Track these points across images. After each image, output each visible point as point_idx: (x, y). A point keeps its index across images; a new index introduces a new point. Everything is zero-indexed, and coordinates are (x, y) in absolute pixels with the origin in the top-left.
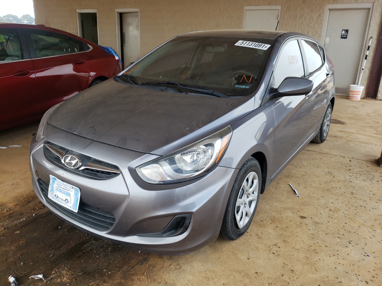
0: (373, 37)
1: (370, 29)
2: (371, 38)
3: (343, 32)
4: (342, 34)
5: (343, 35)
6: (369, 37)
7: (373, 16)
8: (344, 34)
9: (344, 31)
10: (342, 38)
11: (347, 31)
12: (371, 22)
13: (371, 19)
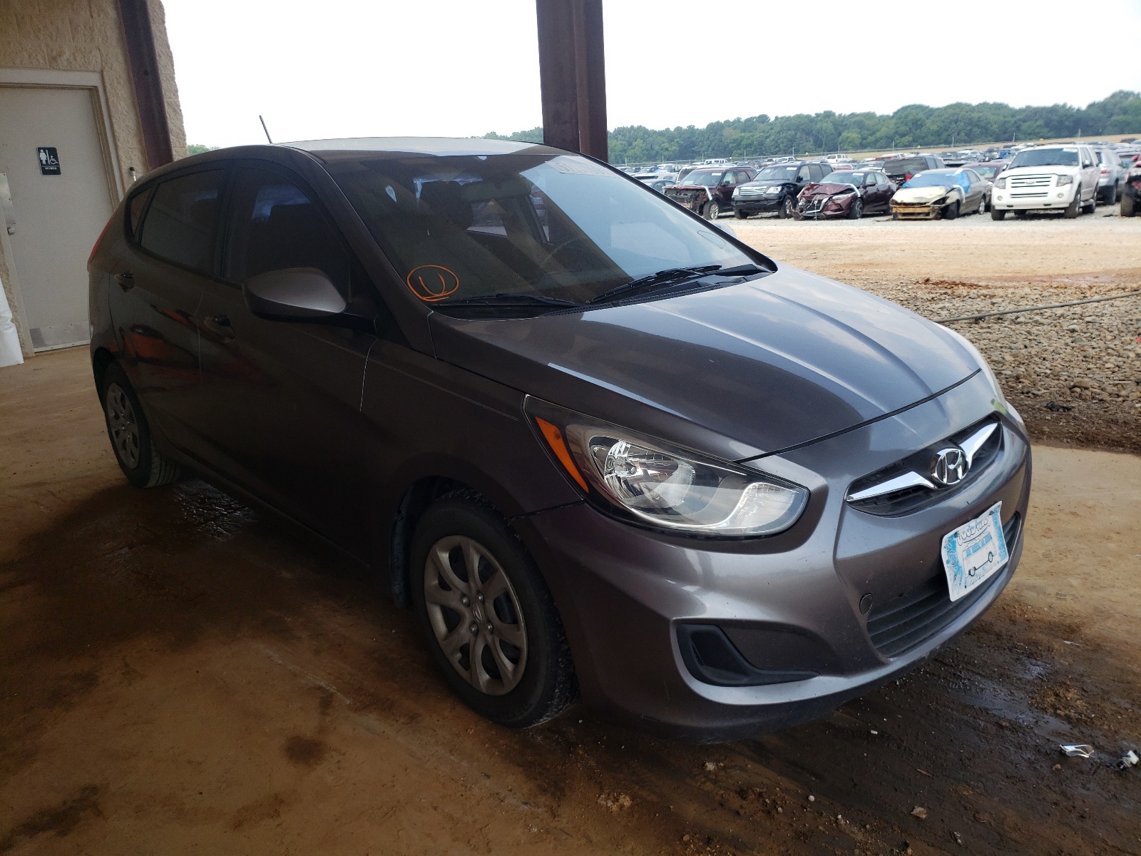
0: (135, 168)
1: (119, 144)
2: (132, 169)
3: (43, 156)
4: (41, 161)
5: (44, 163)
6: (125, 168)
7: (112, 109)
8: (47, 161)
9: (45, 152)
10: (45, 172)
11: (52, 152)
12: (116, 127)
13: (110, 117)
